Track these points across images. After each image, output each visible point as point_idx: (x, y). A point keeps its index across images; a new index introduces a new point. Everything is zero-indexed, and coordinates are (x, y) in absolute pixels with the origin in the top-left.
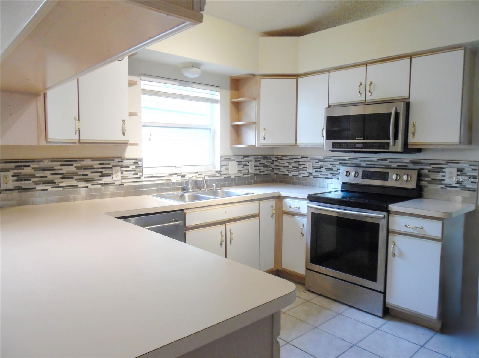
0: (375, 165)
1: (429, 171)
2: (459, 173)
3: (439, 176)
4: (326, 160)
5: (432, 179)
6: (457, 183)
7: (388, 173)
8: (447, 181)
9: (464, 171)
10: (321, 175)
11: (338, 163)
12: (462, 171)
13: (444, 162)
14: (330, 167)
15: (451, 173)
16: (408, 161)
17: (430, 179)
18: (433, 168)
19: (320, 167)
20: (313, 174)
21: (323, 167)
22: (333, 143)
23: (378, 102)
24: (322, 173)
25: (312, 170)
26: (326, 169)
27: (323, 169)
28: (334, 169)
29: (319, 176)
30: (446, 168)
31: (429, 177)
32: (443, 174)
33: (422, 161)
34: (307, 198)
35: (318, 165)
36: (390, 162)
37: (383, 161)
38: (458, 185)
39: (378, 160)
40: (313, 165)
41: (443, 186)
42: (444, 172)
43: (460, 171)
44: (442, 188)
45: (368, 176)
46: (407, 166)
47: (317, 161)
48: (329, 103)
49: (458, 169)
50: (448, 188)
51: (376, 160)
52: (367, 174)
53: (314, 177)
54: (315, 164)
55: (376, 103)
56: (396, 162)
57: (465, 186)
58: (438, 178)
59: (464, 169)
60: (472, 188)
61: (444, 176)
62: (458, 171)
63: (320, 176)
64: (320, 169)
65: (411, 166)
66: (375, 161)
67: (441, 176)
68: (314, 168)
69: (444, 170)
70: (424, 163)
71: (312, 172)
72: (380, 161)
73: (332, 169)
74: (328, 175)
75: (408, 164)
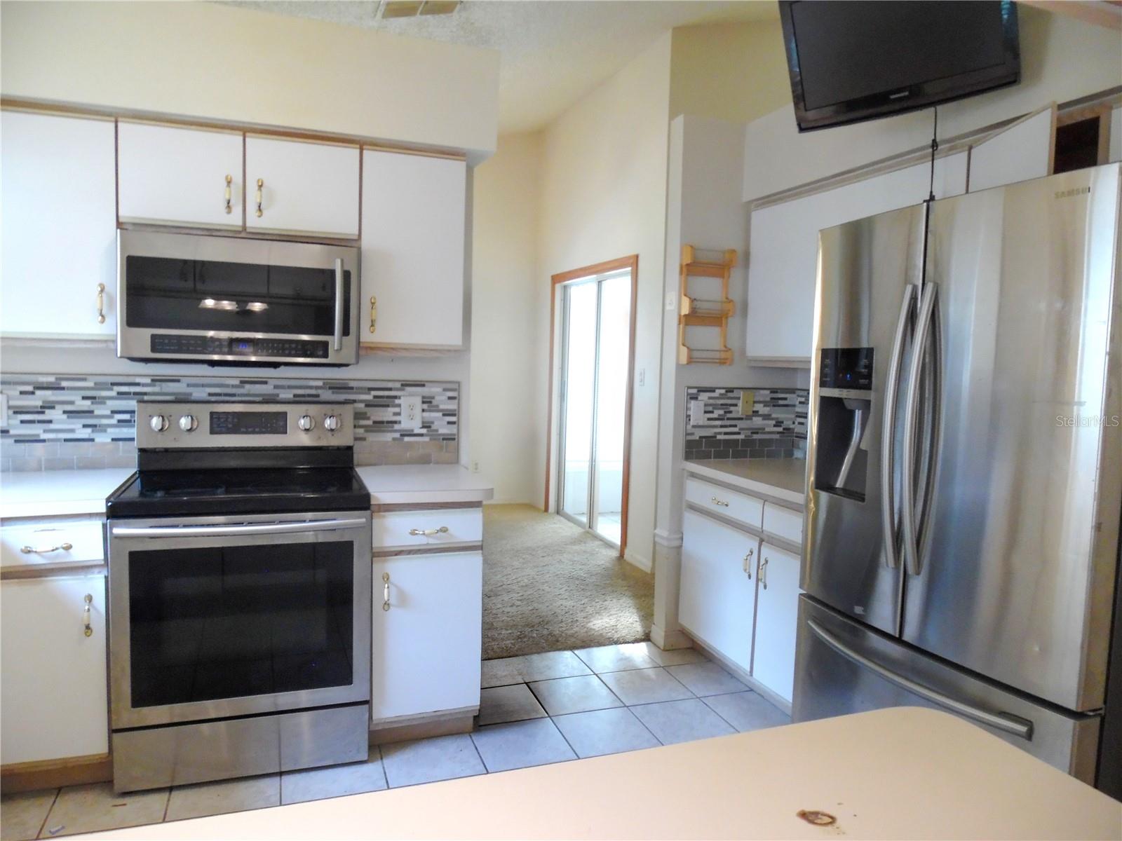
0: (234, 395)
1: (367, 406)
2: (425, 406)
3: (387, 414)
4: (64, 384)
5: (375, 422)
6: (423, 427)
7: (285, 414)
8: (406, 424)
9: (435, 402)
10: (45, 431)
11: (113, 393)
12: (430, 402)
13: (398, 385)
14: (87, 404)
15: (412, 407)
16: (320, 383)
17: (369, 422)
18: (375, 397)
19: (41, 407)
20: (12, 432)
21: (53, 408)
22: (153, 337)
23: (278, 238)
24: (52, 426)
25: (9, 418)
26: (65, 412)
27: (56, 414)
28: (97, 412)
29: (38, 435)
30: (402, 398)
31: (368, 418)
32: (397, 410)
33: (352, 384)
34: (103, 509)
35: (35, 401)
36: (276, 387)
37: (258, 386)
38: (424, 431)
39: (242, 382)
40: (12, 403)
41: (397, 435)
42: (399, 406)
43: (427, 401)
44: (394, 439)
45: (230, 426)
46: (318, 396)
47: (30, 388)
48: (120, 214)
49: (423, 397)
50: (407, 439)
51: (236, 382)
52: (226, 420)
53: (16, 441)
54: (18, 399)
55: (274, 238)
56: (290, 387)
57: (437, 431)
58: (385, 419)
59: (433, 398)
60: (448, 435)
61: (399, 414)
62: (423, 402)
63: (43, 436)
64: (43, 413)
65: (327, 395)
66: (233, 386)
67: (391, 414)
68: (15, 413)
69: (397, 401)
70: (358, 388)
71: (8, 424)
72: (247, 386)
73: (92, 412)
74: (77, 431)
75: (319, 392)
